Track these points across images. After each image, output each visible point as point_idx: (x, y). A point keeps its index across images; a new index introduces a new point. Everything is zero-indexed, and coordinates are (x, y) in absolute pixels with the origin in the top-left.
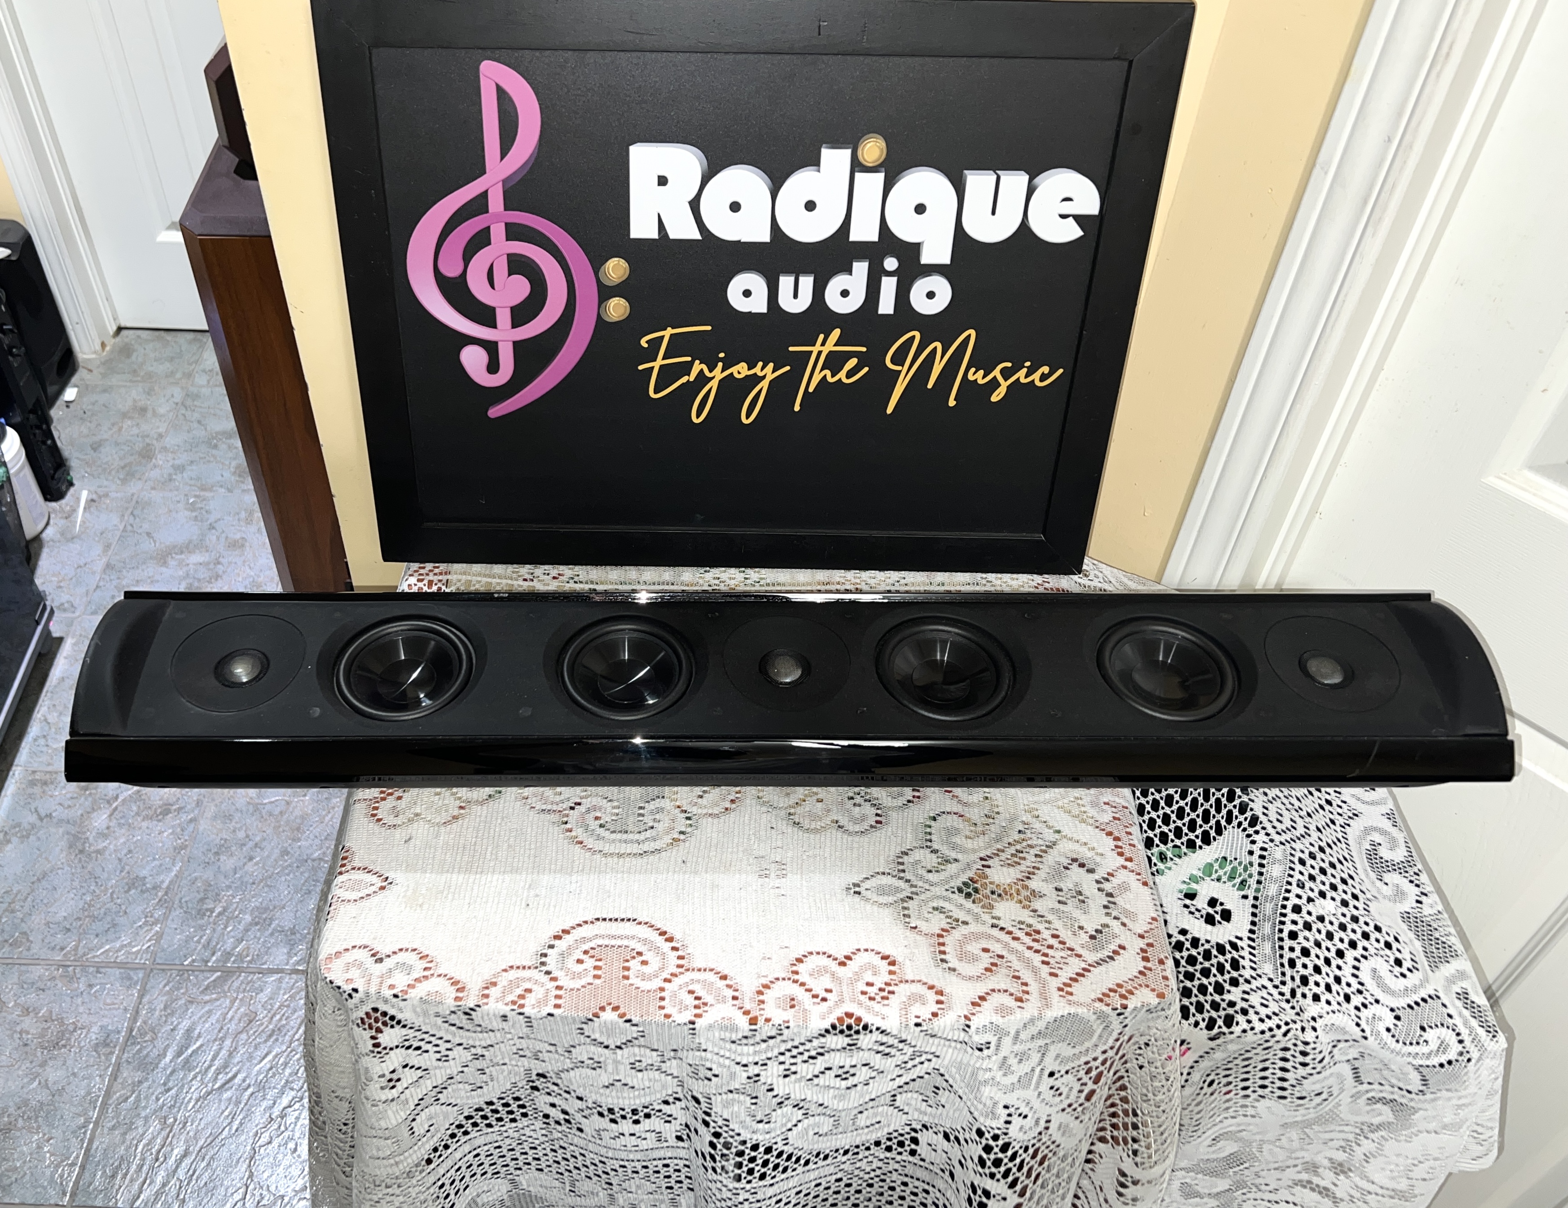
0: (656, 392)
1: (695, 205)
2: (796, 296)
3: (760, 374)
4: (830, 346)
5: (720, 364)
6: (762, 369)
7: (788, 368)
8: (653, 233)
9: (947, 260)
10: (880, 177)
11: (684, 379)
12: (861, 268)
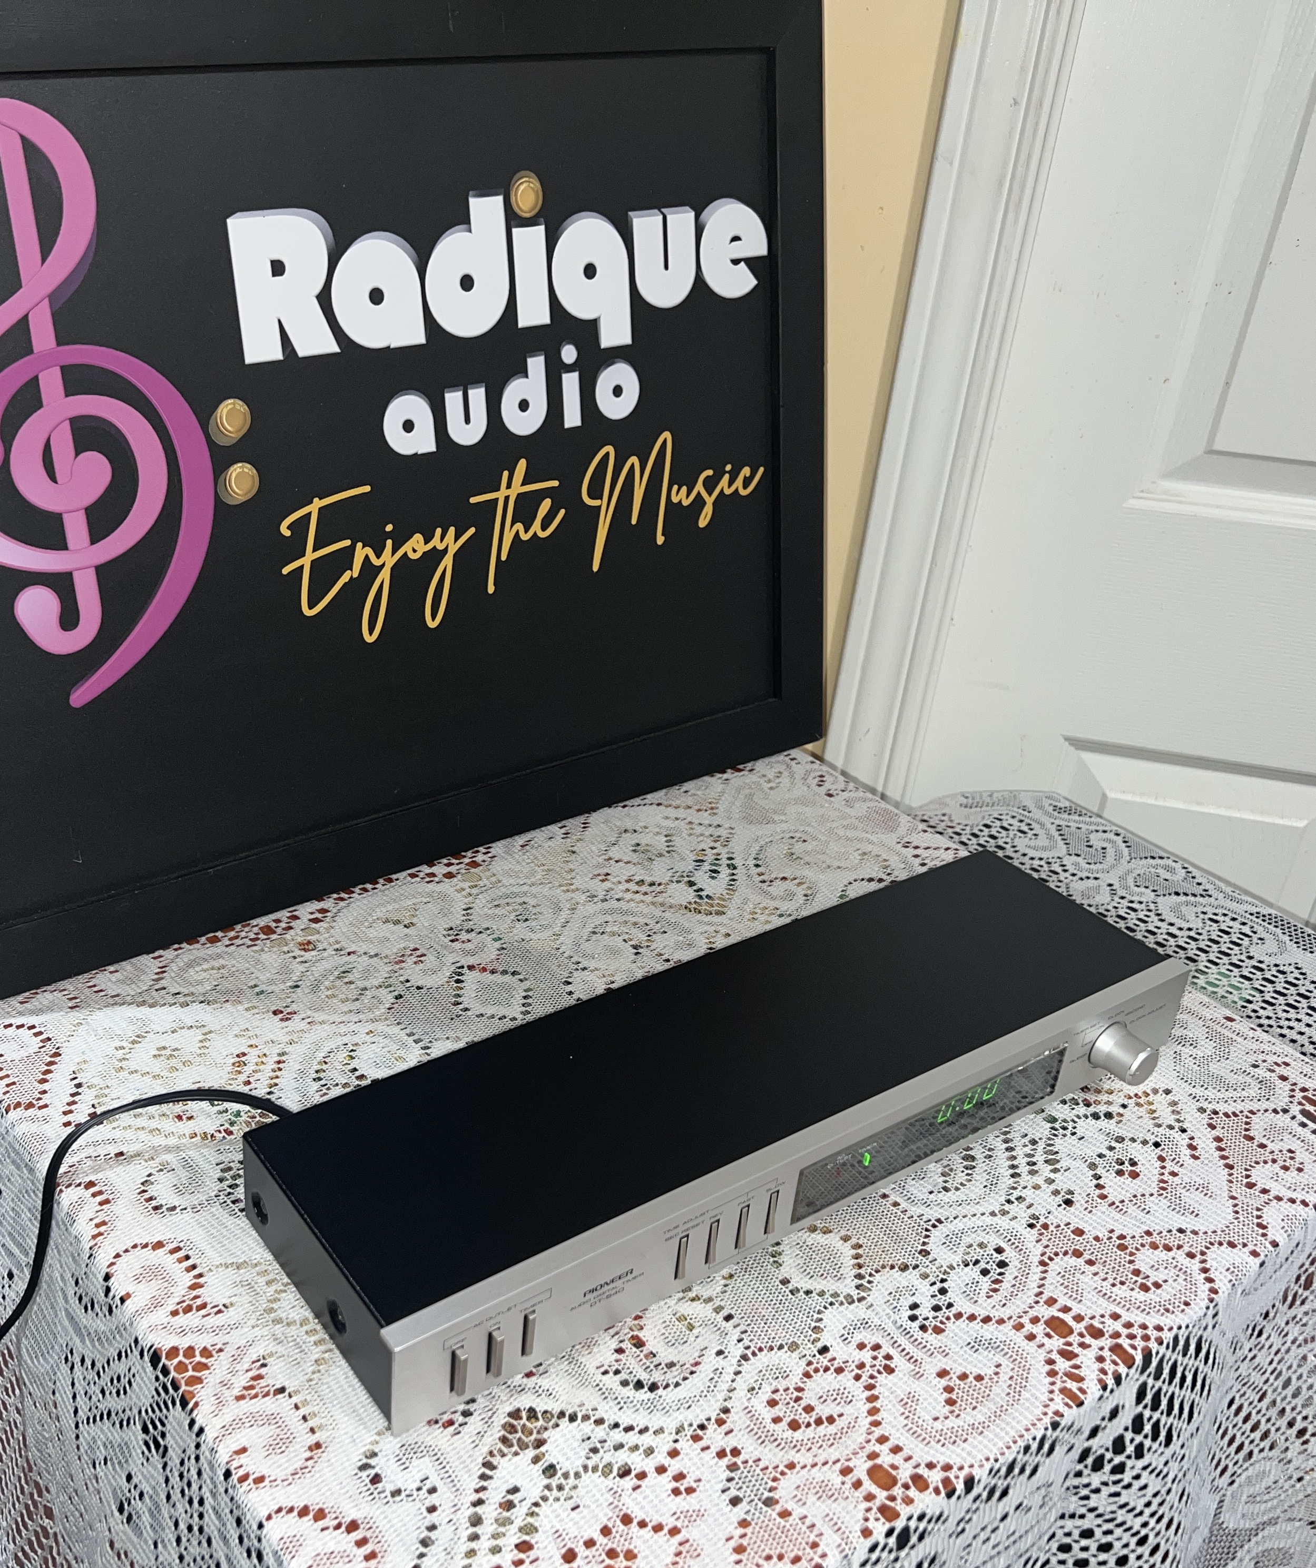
0: (311, 607)
1: (324, 298)
2: (467, 420)
3: (441, 547)
4: (518, 488)
5: (389, 543)
6: (442, 540)
7: (472, 530)
8: (276, 354)
9: (626, 339)
10: (540, 230)
11: (346, 577)
12: (536, 365)
